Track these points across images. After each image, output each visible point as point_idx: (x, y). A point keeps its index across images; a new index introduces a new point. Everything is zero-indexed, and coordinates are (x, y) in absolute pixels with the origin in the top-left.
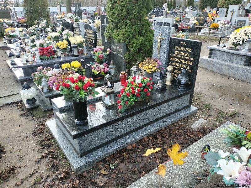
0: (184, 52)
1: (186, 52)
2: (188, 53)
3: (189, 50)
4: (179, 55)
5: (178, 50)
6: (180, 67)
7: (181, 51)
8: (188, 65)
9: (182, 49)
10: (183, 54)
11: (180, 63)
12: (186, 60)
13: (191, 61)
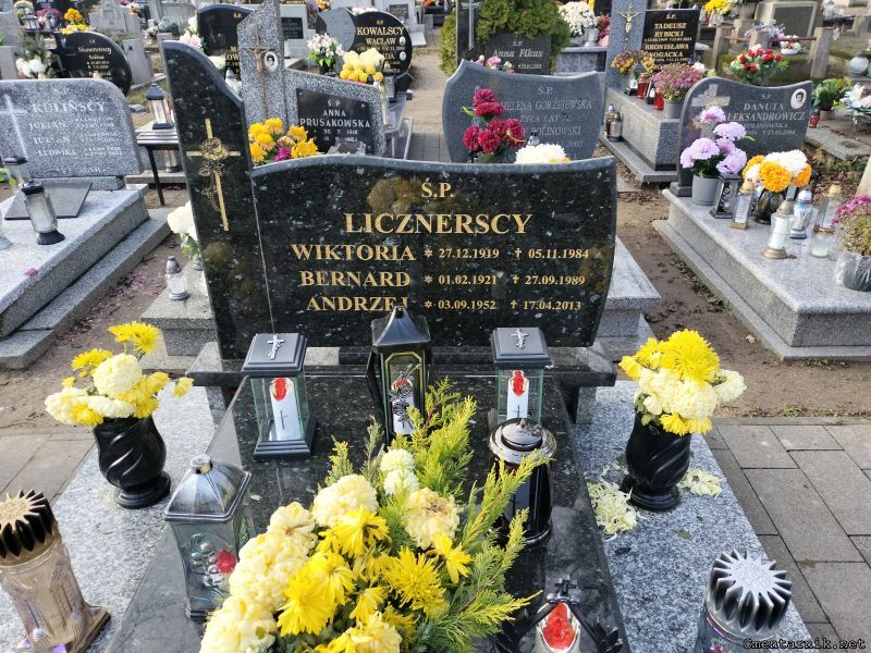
0: (672, 30)
1: (677, 30)
2: (681, 30)
3: (683, 26)
4: (663, 37)
5: (661, 30)
6: (666, 58)
7: (668, 30)
8: (679, 51)
9: (669, 26)
10: (671, 34)
11: (664, 51)
12: (675, 43)
13: (685, 42)
